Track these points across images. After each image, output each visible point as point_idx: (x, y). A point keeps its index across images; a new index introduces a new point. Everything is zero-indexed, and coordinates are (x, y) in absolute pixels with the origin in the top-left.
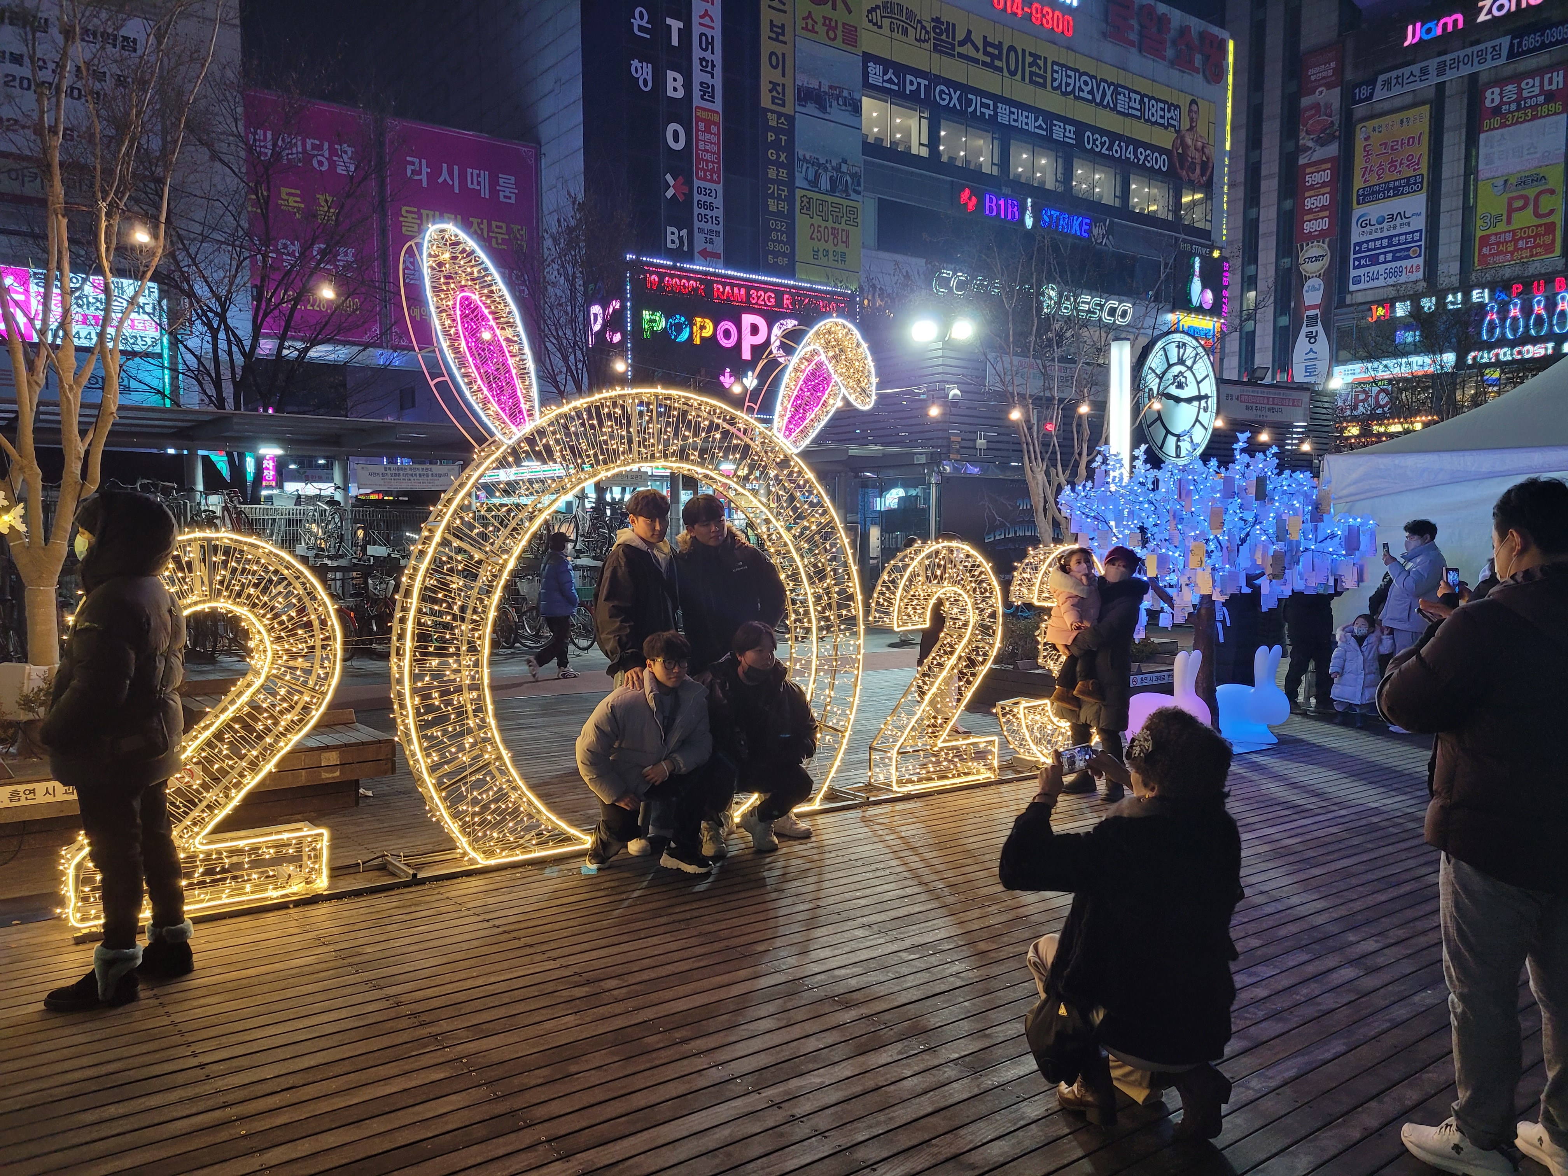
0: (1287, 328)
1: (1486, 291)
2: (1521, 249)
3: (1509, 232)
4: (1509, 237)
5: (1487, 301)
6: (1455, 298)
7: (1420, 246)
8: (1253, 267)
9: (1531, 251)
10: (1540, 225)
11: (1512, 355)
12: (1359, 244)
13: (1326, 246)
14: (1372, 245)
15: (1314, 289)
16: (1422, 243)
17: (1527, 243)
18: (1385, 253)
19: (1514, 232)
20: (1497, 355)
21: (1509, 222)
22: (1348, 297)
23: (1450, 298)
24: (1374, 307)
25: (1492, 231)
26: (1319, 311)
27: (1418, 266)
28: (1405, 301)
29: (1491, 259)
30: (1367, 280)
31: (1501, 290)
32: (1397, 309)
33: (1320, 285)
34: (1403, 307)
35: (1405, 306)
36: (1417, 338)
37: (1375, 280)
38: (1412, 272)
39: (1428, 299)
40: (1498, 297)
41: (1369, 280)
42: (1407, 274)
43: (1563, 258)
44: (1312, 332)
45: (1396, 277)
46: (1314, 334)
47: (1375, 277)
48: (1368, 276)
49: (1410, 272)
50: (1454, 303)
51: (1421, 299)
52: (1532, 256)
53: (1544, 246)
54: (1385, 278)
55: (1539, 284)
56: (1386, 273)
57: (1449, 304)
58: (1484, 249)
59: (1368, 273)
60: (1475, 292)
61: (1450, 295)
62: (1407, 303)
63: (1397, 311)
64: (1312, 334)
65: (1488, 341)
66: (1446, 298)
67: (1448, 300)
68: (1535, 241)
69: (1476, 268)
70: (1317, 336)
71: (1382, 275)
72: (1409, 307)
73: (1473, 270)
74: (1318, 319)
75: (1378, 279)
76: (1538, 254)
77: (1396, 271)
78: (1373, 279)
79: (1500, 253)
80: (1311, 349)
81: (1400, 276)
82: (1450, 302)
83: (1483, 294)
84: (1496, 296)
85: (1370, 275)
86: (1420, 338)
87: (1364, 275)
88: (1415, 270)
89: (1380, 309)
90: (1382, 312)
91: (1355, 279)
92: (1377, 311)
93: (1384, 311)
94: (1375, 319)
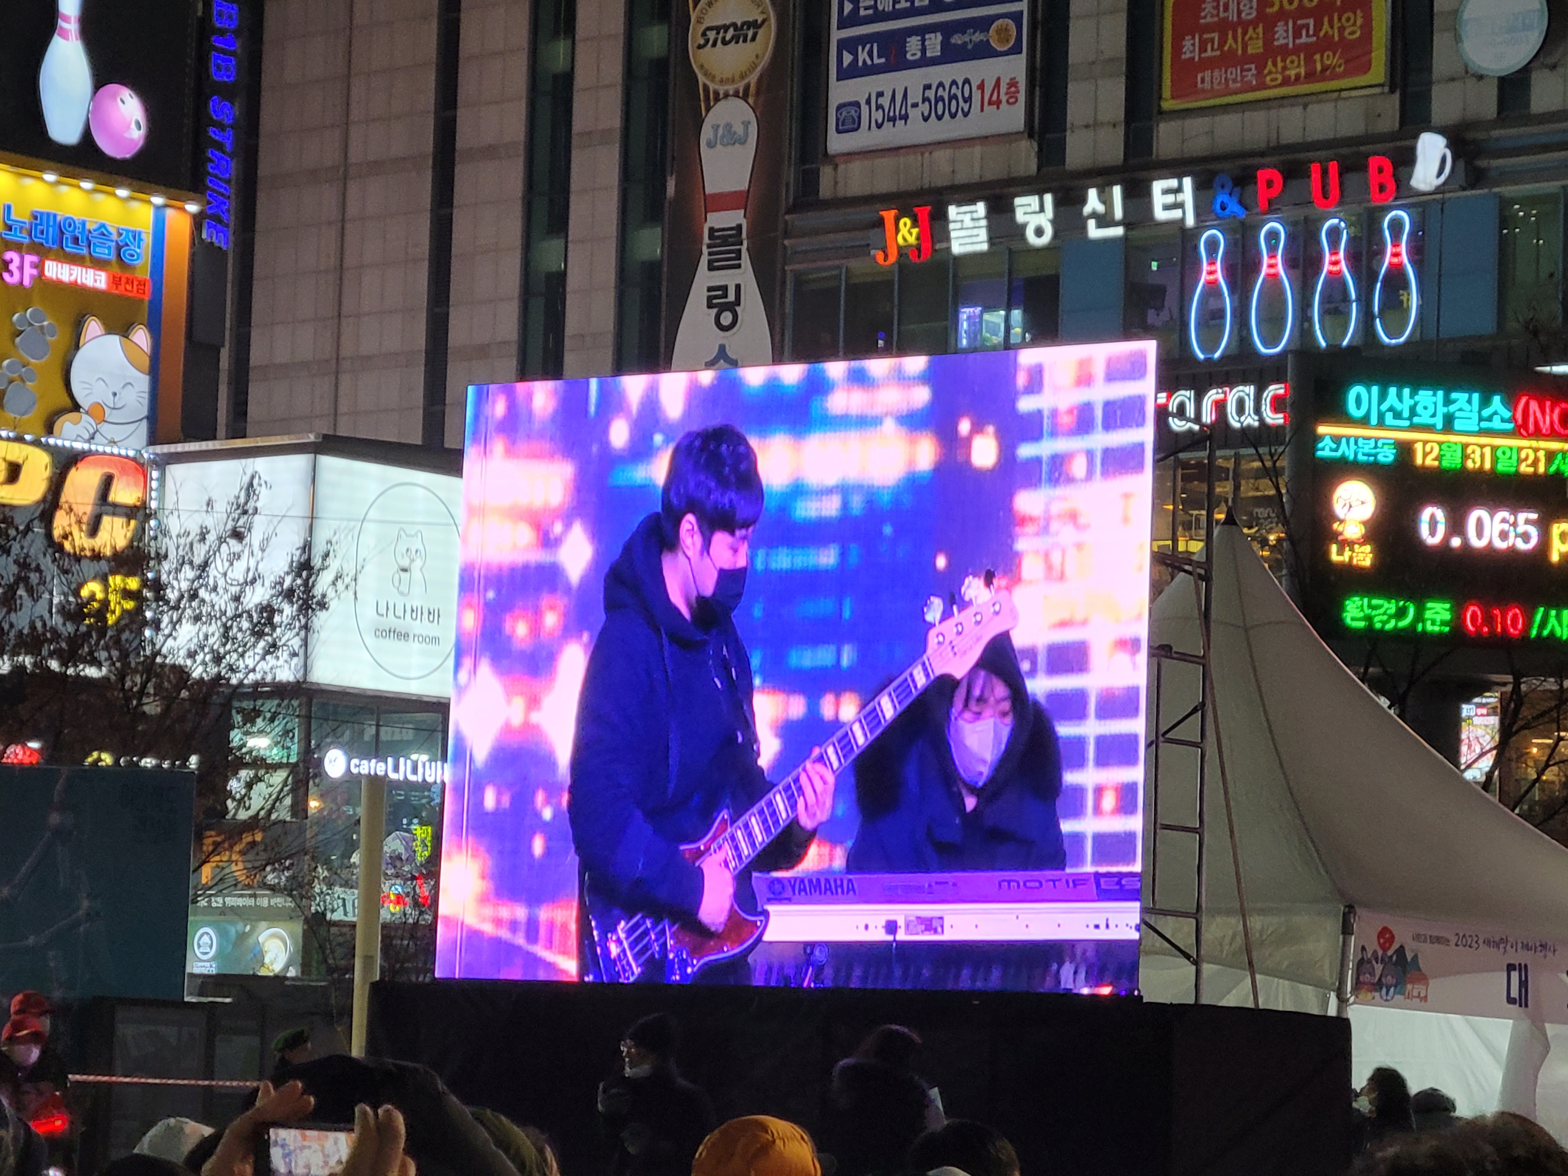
0: (652, 268)
1: (1187, 182)
2: (1284, 51)
4: (1249, 7)
5: (1190, 221)
6: (1107, 200)
7: (1017, 17)
8: (561, 47)
9: (1309, 60)
11: (1258, 410)
15: (734, 140)
16: (1023, 6)
17: (1297, 34)
18: (922, 31)
20: (1220, 406)
22: (826, 173)
23: (1093, 202)
24: (889, 216)
26: (745, 216)
27: (1013, 83)
28: (972, 201)
29: (1207, 79)
30: (876, 121)
31: (1223, 187)
32: (952, 226)
33: (746, 124)
34: (968, 222)
35: (973, 219)
36: (1016, 334)
37: (898, 122)
38: (998, 103)
39: (1033, 201)
40: (1223, 208)
41: (880, 121)
42: (982, 110)
43: (1392, 91)
44: (725, 288)
45: (953, 116)
46: (731, 297)
47: (897, 113)
48: (879, 107)
49: (990, 103)
50: (1104, 221)
51: (1018, 201)
52: (1311, 76)
53: (1344, 45)
54: (926, 119)
55: (1325, 172)
56: (925, 99)
57: (1091, 223)
58: (1187, 43)
59: (880, 94)
60: (1158, 186)
61: (1092, 193)
62: (980, 208)
63: (953, 234)
64: (726, 297)
65: (1201, 356)
66: (1083, 201)
67: (1087, 210)
68: (1318, 26)
69: (1167, 105)
70: (739, 305)
71: (915, 105)
72: (984, 223)
73: (1161, 112)
74: (741, 244)
75: (905, 117)
76: (1327, 73)
77: (955, 97)
78: (893, 120)
79: (1227, 60)
80: (722, 348)
81: (966, 115)
82: (1094, 215)
83: (1180, 197)
84: (1218, 207)
85: (885, 101)
86: (1024, 338)
87: (868, 102)
88: (1004, 98)
89: (905, 224)
90: (911, 234)
91: (844, 114)
92: (897, 230)
93: (915, 231)
94: (893, 258)
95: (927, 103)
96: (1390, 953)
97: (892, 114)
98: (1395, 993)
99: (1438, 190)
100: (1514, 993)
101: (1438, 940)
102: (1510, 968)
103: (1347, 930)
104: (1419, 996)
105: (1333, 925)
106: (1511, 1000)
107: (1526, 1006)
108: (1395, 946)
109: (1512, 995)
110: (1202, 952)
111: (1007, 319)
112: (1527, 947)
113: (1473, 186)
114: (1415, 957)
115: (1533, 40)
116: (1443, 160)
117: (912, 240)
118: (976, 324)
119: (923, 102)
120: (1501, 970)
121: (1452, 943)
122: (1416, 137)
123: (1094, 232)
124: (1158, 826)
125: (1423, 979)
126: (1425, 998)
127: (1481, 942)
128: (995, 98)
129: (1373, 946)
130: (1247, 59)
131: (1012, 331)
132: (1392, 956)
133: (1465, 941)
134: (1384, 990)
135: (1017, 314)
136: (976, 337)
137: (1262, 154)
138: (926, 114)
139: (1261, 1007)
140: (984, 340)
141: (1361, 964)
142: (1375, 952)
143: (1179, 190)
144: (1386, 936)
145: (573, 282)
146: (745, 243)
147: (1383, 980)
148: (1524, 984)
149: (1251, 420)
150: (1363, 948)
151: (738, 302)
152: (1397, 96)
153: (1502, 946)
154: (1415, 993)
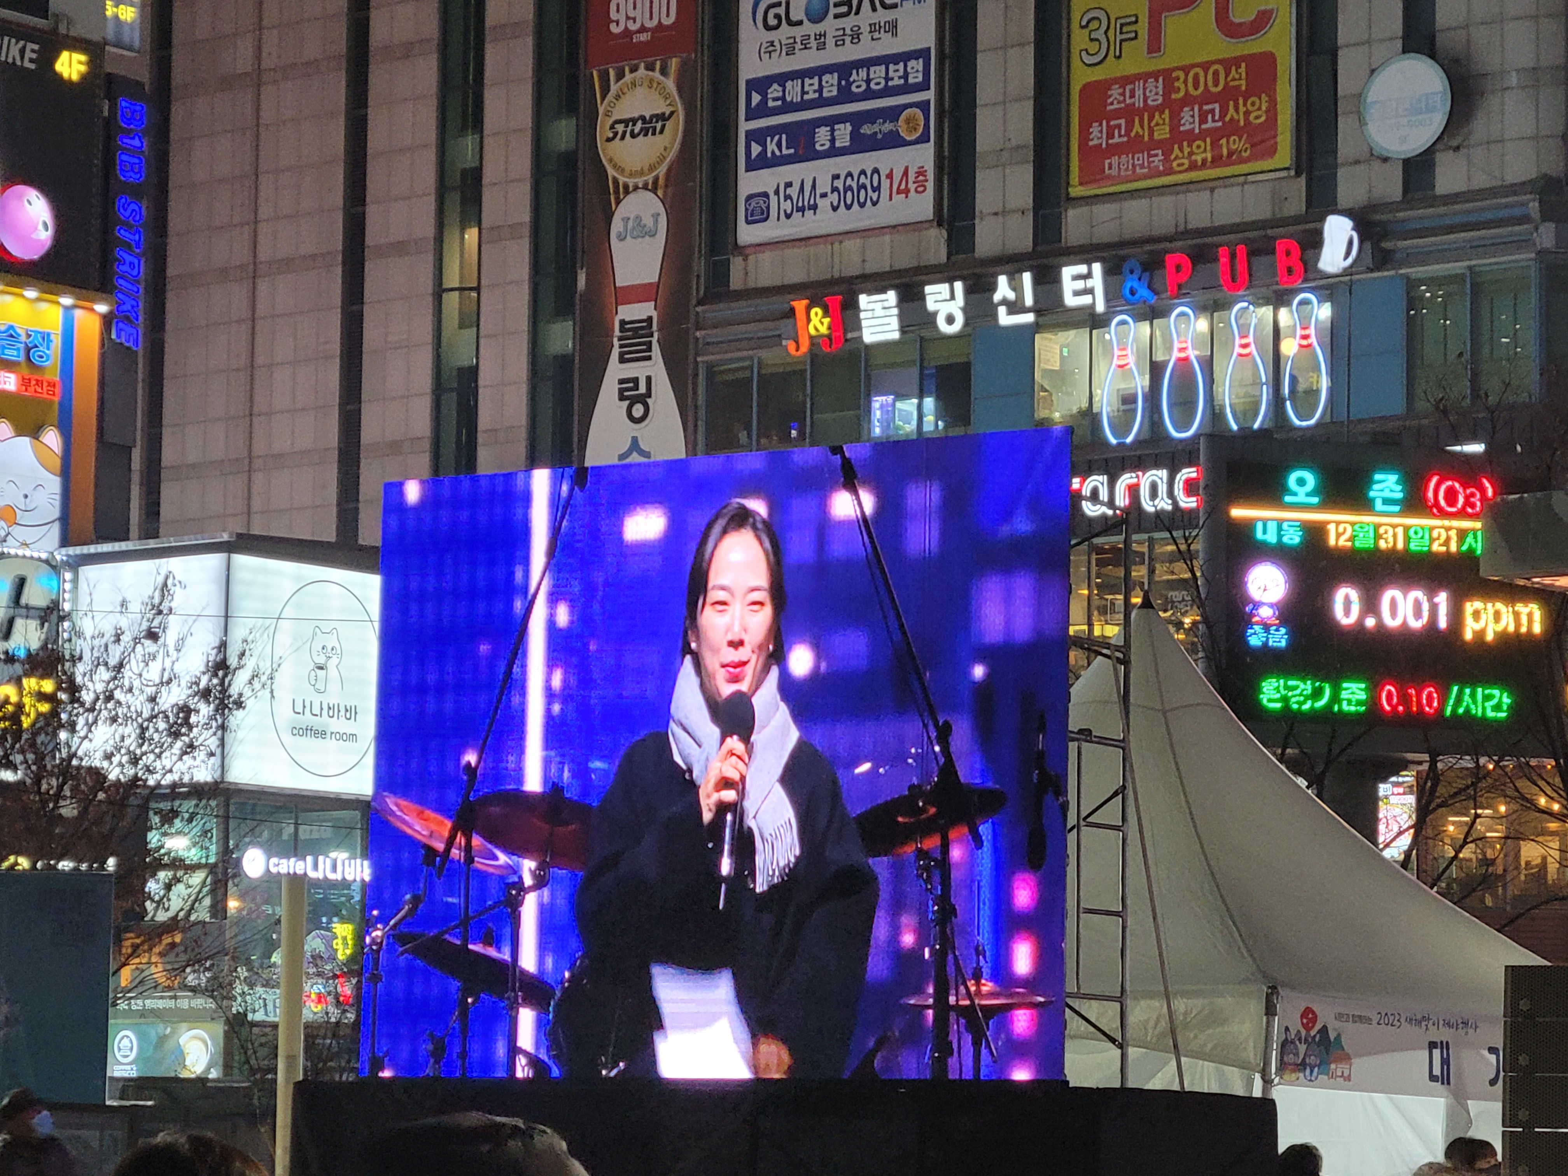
0: (564, 362)
1: (1097, 267)
2: (1191, 137)
3: (1155, 75)
4: (1155, 93)
5: (1100, 307)
6: (1017, 288)
7: (924, 106)
8: (470, 141)
9: (1215, 144)
10: (1236, 62)
11: (1171, 494)
12: (760, 85)
13: (670, 84)
14: (793, 91)
15: (644, 232)
16: (930, 95)
17: (1203, 120)
18: (831, 122)
19: (1167, 75)
20: (1133, 490)
21: (1155, 46)
22: (736, 264)
23: (1003, 289)
24: (800, 305)
25: (1111, 69)
26: (655, 309)
27: (921, 172)
28: (883, 290)
29: (1114, 165)
30: (785, 211)
31: (1132, 272)
32: (862, 315)
33: (656, 216)
34: (879, 312)
35: (884, 308)
36: (928, 422)
37: (806, 212)
38: (907, 192)
39: (943, 289)
40: (1133, 292)
41: (789, 212)
42: (891, 199)
43: (1298, 174)
44: (636, 380)
45: (862, 205)
46: (642, 389)
47: (806, 203)
48: (788, 197)
49: (899, 192)
50: (1015, 307)
51: (928, 289)
52: (1217, 161)
53: (1249, 130)
54: (835, 209)
55: (1233, 256)
56: (834, 189)
57: (1002, 310)
58: (1095, 129)
59: (789, 185)
60: (1068, 272)
61: (1002, 280)
62: (891, 296)
63: (864, 323)
64: (637, 389)
65: (1113, 441)
66: (992, 288)
67: (997, 297)
68: (1224, 112)
69: (1076, 191)
70: (650, 396)
71: (824, 195)
72: (895, 311)
73: (1069, 199)
74: (652, 336)
75: (814, 208)
76: (1233, 158)
77: (864, 187)
78: (801, 210)
79: (1134, 145)
80: (635, 440)
81: (874, 204)
82: (1004, 302)
83: (1090, 283)
84: (1127, 292)
85: (794, 192)
86: (937, 426)
87: (777, 192)
88: (912, 187)
89: (816, 314)
90: (822, 323)
91: (753, 204)
92: (809, 320)
93: (827, 321)
94: (805, 347)
95: (836, 193)
96: (1313, 1033)
97: (800, 204)
98: (1318, 1074)
99: (1347, 272)
100: (1437, 1071)
101: (1361, 1019)
102: (1432, 1045)
103: (1270, 1011)
104: (1342, 1076)
105: (1256, 1006)
106: (1433, 1078)
107: (1449, 1083)
108: (1318, 1026)
109: (1435, 1073)
110: (1128, 1035)
111: (920, 407)
112: (1448, 1024)
113: (1378, 269)
114: (1339, 1035)
115: (1437, 122)
116: (1350, 243)
117: (824, 330)
118: (889, 412)
119: (832, 192)
120: (1423, 1048)
121: (1375, 1022)
122: (1322, 220)
123: (1005, 319)
124: (1081, 910)
125: (1346, 1058)
126: (1348, 1079)
127: (1402, 1020)
128: (903, 187)
129: (1296, 1025)
130: (1156, 144)
131: (925, 419)
132: (1315, 1036)
133: (1388, 1019)
134: (1308, 1071)
135: (929, 402)
136: (889, 425)
137: (1170, 239)
138: (835, 204)
139: (1187, 1090)
140: (897, 428)
141: (1284, 1045)
142: (1299, 1031)
143: (1089, 276)
144: (1309, 1016)
145: (485, 377)
146: (656, 335)
147: (1307, 1061)
148: (1445, 1062)
149: (1164, 504)
150: (1287, 1029)
151: (649, 394)
152: (1303, 180)
153: (1424, 1023)
154: (1339, 1074)
